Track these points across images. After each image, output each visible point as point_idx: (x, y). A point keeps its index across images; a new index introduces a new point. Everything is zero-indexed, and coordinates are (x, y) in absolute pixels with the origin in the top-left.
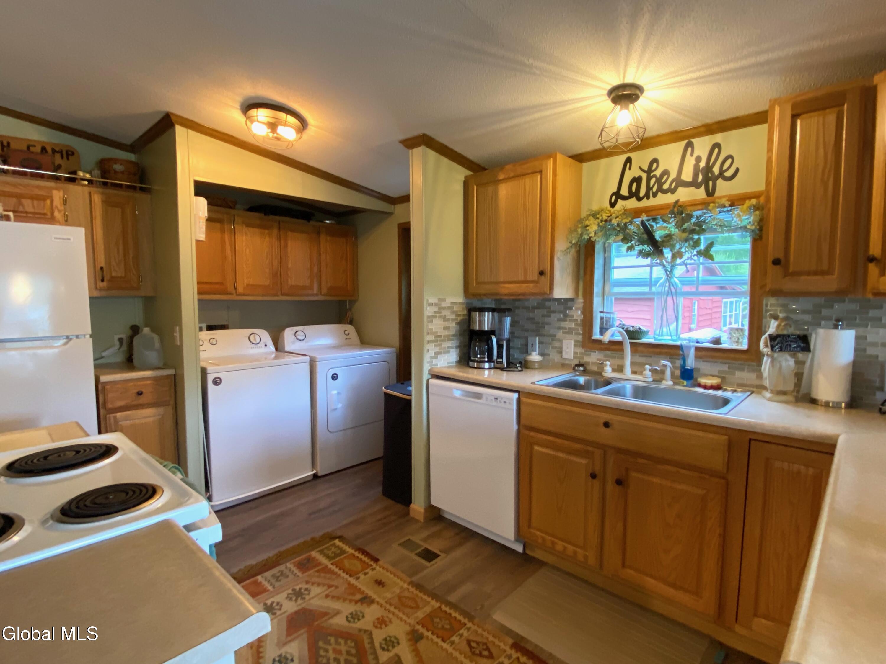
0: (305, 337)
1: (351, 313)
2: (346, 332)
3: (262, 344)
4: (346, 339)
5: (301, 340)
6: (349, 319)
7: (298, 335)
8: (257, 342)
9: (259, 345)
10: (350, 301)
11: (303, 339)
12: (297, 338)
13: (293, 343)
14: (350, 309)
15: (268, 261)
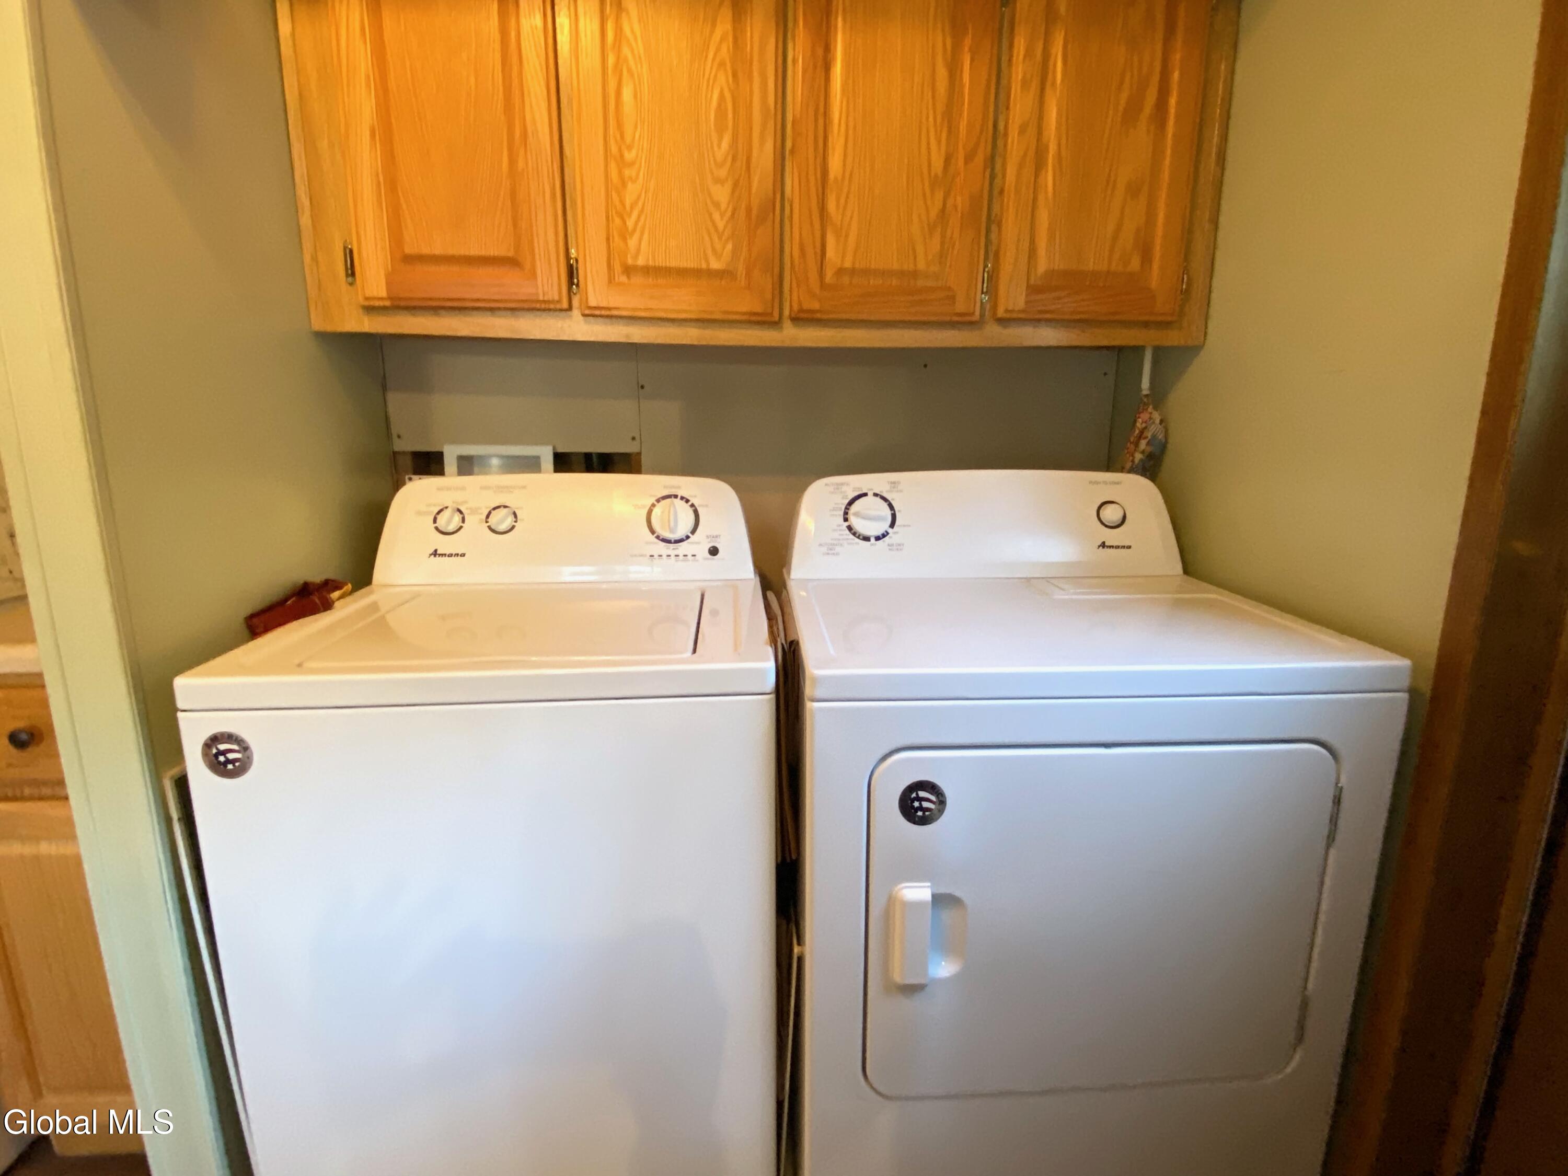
0: (892, 525)
1: (1157, 417)
2: (1111, 514)
3: (699, 545)
4: (1103, 545)
5: (867, 539)
6: (1143, 444)
7: (857, 514)
8: (679, 534)
9: (683, 548)
10: (1157, 350)
11: (879, 533)
12: (850, 528)
13: (831, 549)
14: (1158, 397)
15: (725, 144)
